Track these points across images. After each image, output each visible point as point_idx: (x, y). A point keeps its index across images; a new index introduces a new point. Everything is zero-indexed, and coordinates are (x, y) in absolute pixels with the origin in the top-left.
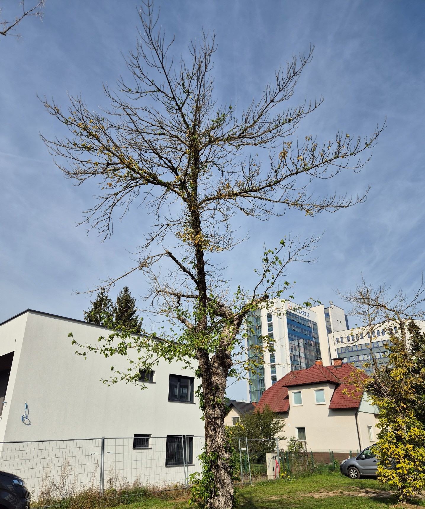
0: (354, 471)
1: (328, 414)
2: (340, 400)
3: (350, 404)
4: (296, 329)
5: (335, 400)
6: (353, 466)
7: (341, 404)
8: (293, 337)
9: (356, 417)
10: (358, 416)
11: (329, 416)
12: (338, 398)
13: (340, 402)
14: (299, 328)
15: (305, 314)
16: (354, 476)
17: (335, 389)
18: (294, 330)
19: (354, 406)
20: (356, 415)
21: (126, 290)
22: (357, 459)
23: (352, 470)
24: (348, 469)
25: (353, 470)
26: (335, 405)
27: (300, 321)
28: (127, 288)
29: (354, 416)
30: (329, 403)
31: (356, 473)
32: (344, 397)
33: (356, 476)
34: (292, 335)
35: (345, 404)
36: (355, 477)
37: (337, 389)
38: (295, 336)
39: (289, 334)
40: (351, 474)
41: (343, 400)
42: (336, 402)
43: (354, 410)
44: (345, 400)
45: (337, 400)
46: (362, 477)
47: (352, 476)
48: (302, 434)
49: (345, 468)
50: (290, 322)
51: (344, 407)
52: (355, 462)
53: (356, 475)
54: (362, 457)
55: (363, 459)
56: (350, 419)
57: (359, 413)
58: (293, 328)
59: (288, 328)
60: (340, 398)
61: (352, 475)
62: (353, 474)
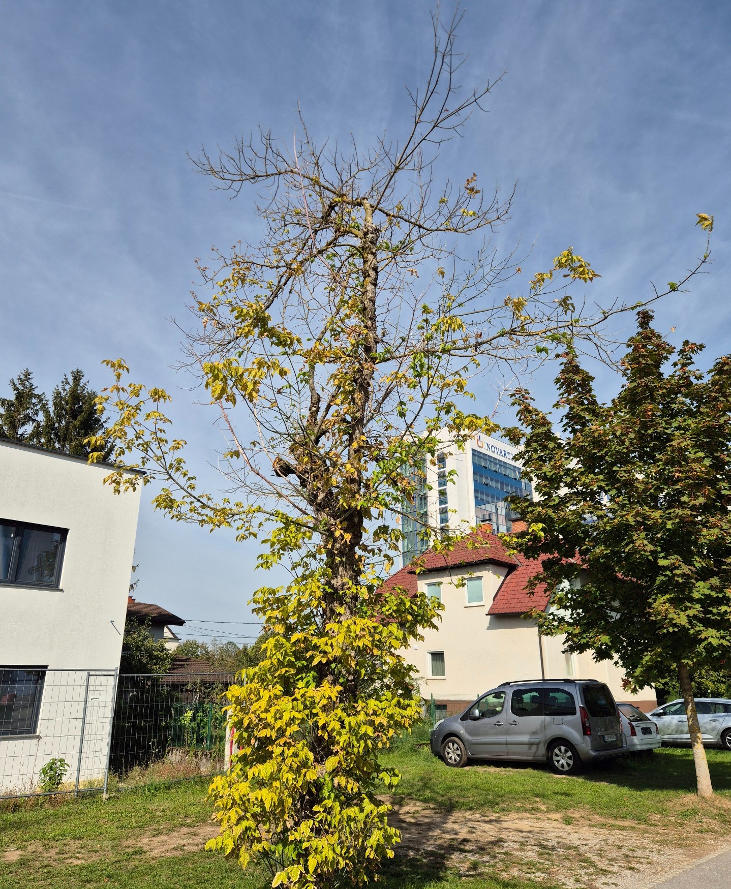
0: (456, 746)
1: (487, 624)
2: (511, 597)
3: (529, 604)
4: (490, 483)
5: (502, 598)
6: (453, 735)
7: (512, 605)
8: (484, 497)
11: (488, 628)
12: (509, 593)
13: (511, 601)
14: (497, 481)
15: (507, 455)
16: (453, 758)
17: (506, 577)
18: (486, 485)
21: (77, 376)
22: (462, 719)
23: (451, 744)
24: (443, 741)
25: (453, 745)
26: (501, 606)
27: (498, 469)
28: (78, 372)
29: (536, 629)
30: (492, 602)
31: (459, 752)
32: (521, 592)
33: (458, 759)
34: (482, 493)
35: (519, 605)
36: (455, 760)
37: (509, 577)
38: (487, 495)
39: (476, 491)
40: (448, 753)
41: (517, 596)
42: (504, 601)
44: (522, 596)
45: (506, 597)
46: (469, 761)
47: (450, 758)
48: (439, 663)
49: (438, 738)
50: (478, 470)
51: (517, 610)
52: (459, 727)
53: (458, 755)
54: (473, 714)
55: (476, 719)
58: (484, 481)
59: (475, 481)
60: (513, 592)
61: (450, 755)
62: (452, 754)
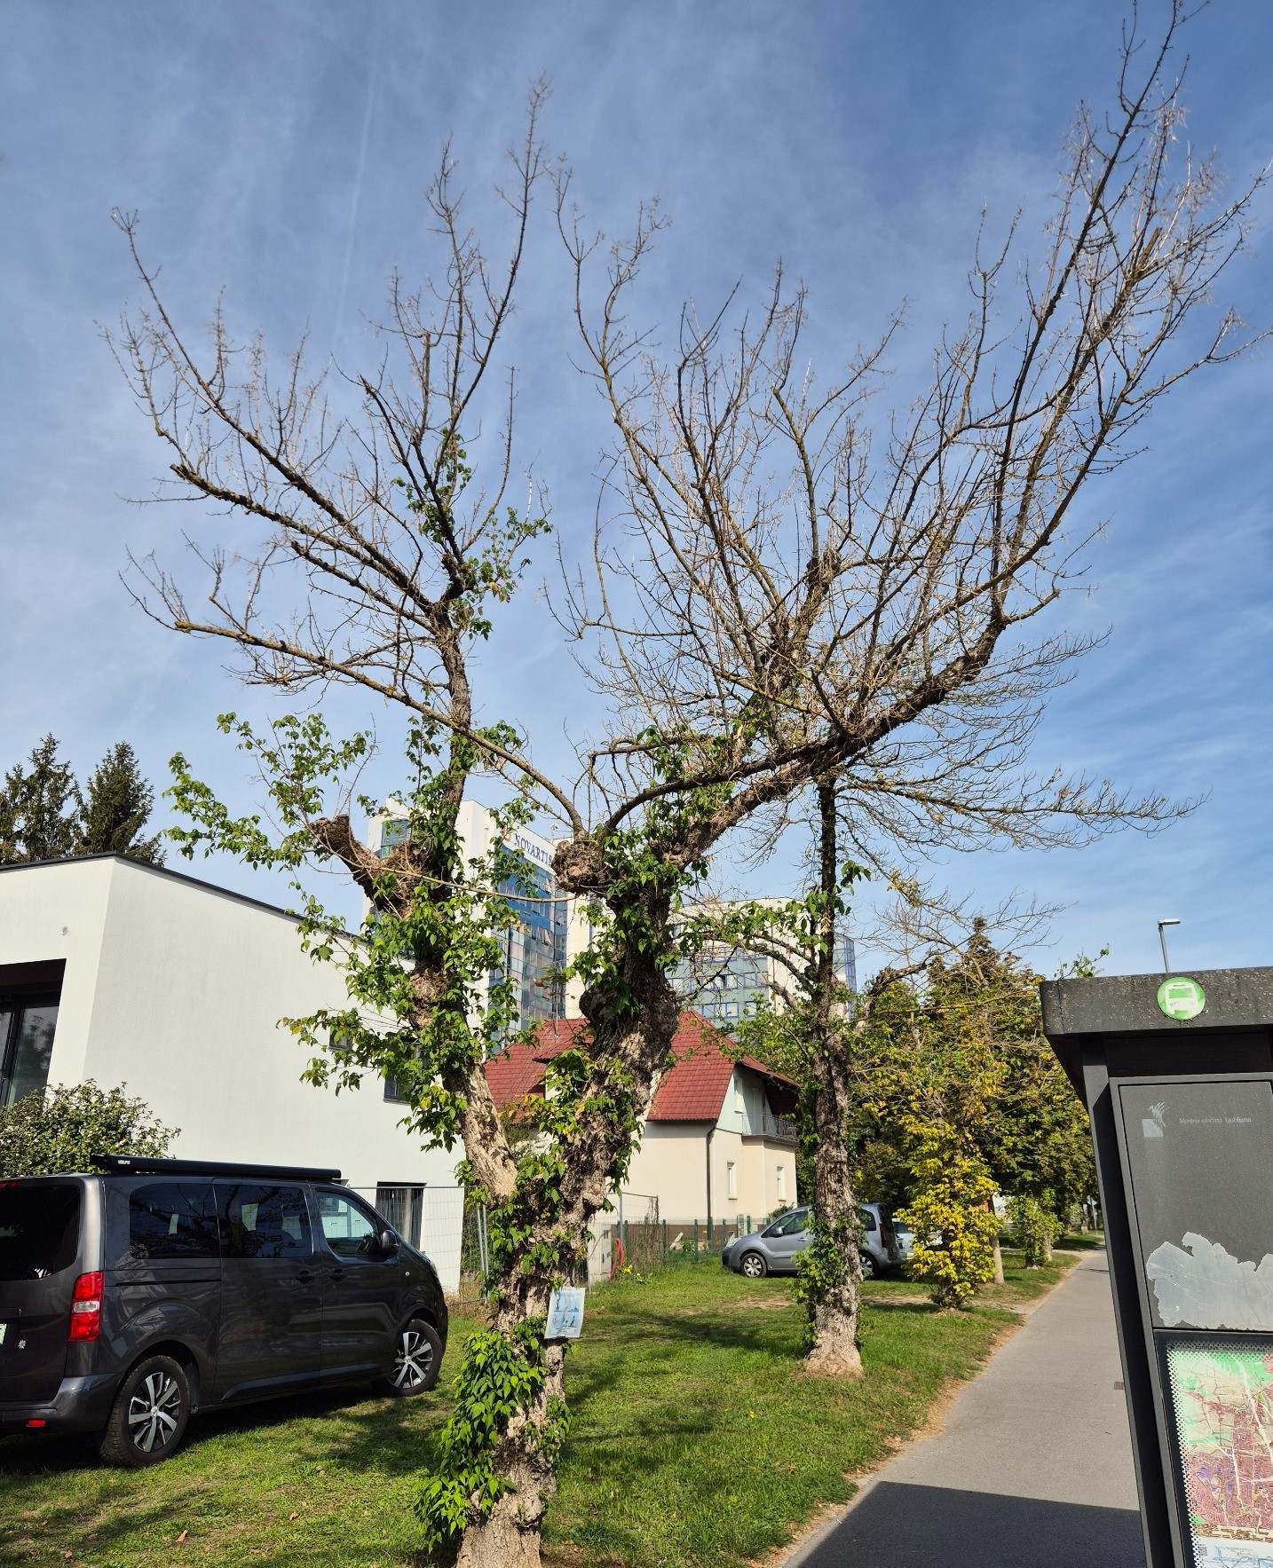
0: (756, 1260)
2: (673, 1099)
3: (698, 1110)
5: (662, 1100)
6: (753, 1252)
7: (677, 1110)
9: (708, 1142)
10: (713, 1139)
12: (671, 1094)
13: (674, 1105)
15: (541, 854)
16: (753, 1271)
19: (707, 1117)
20: (709, 1137)
21: (123, 752)
22: (762, 1237)
23: (750, 1260)
24: (741, 1258)
25: (753, 1260)
26: (663, 1111)
29: (704, 1140)
30: (651, 1105)
32: (685, 1094)
33: (758, 1273)
35: (686, 1111)
36: (755, 1273)
37: (667, 1073)
40: (748, 1268)
41: (681, 1099)
42: (665, 1105)
43: (706, 1125)
44: (687, 1099)
45: (667, 1099)
46: (770, 1274)
47: (750, 1272)
49: (735, 1255)
51: (685, 1117)
52: (759, 1243)
53: (758, 1269)
54: (776, 1231)
55: (779, 1236)
56: (695, 1144)
57: (716, 1133)
60: (675, 1094)
62: (752, 1268)
